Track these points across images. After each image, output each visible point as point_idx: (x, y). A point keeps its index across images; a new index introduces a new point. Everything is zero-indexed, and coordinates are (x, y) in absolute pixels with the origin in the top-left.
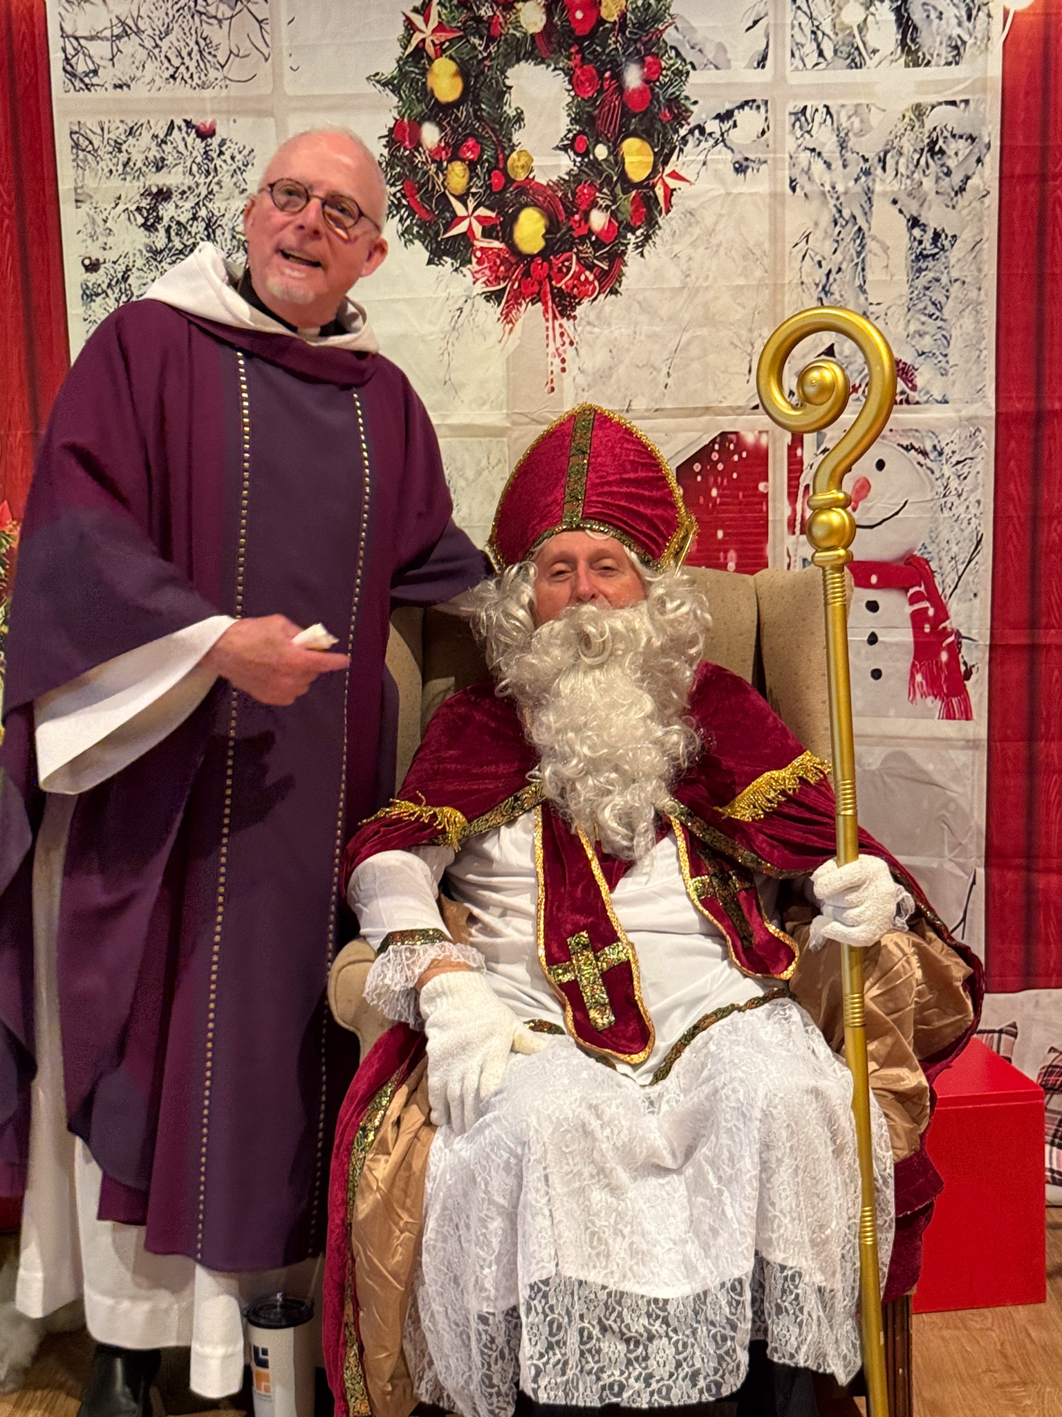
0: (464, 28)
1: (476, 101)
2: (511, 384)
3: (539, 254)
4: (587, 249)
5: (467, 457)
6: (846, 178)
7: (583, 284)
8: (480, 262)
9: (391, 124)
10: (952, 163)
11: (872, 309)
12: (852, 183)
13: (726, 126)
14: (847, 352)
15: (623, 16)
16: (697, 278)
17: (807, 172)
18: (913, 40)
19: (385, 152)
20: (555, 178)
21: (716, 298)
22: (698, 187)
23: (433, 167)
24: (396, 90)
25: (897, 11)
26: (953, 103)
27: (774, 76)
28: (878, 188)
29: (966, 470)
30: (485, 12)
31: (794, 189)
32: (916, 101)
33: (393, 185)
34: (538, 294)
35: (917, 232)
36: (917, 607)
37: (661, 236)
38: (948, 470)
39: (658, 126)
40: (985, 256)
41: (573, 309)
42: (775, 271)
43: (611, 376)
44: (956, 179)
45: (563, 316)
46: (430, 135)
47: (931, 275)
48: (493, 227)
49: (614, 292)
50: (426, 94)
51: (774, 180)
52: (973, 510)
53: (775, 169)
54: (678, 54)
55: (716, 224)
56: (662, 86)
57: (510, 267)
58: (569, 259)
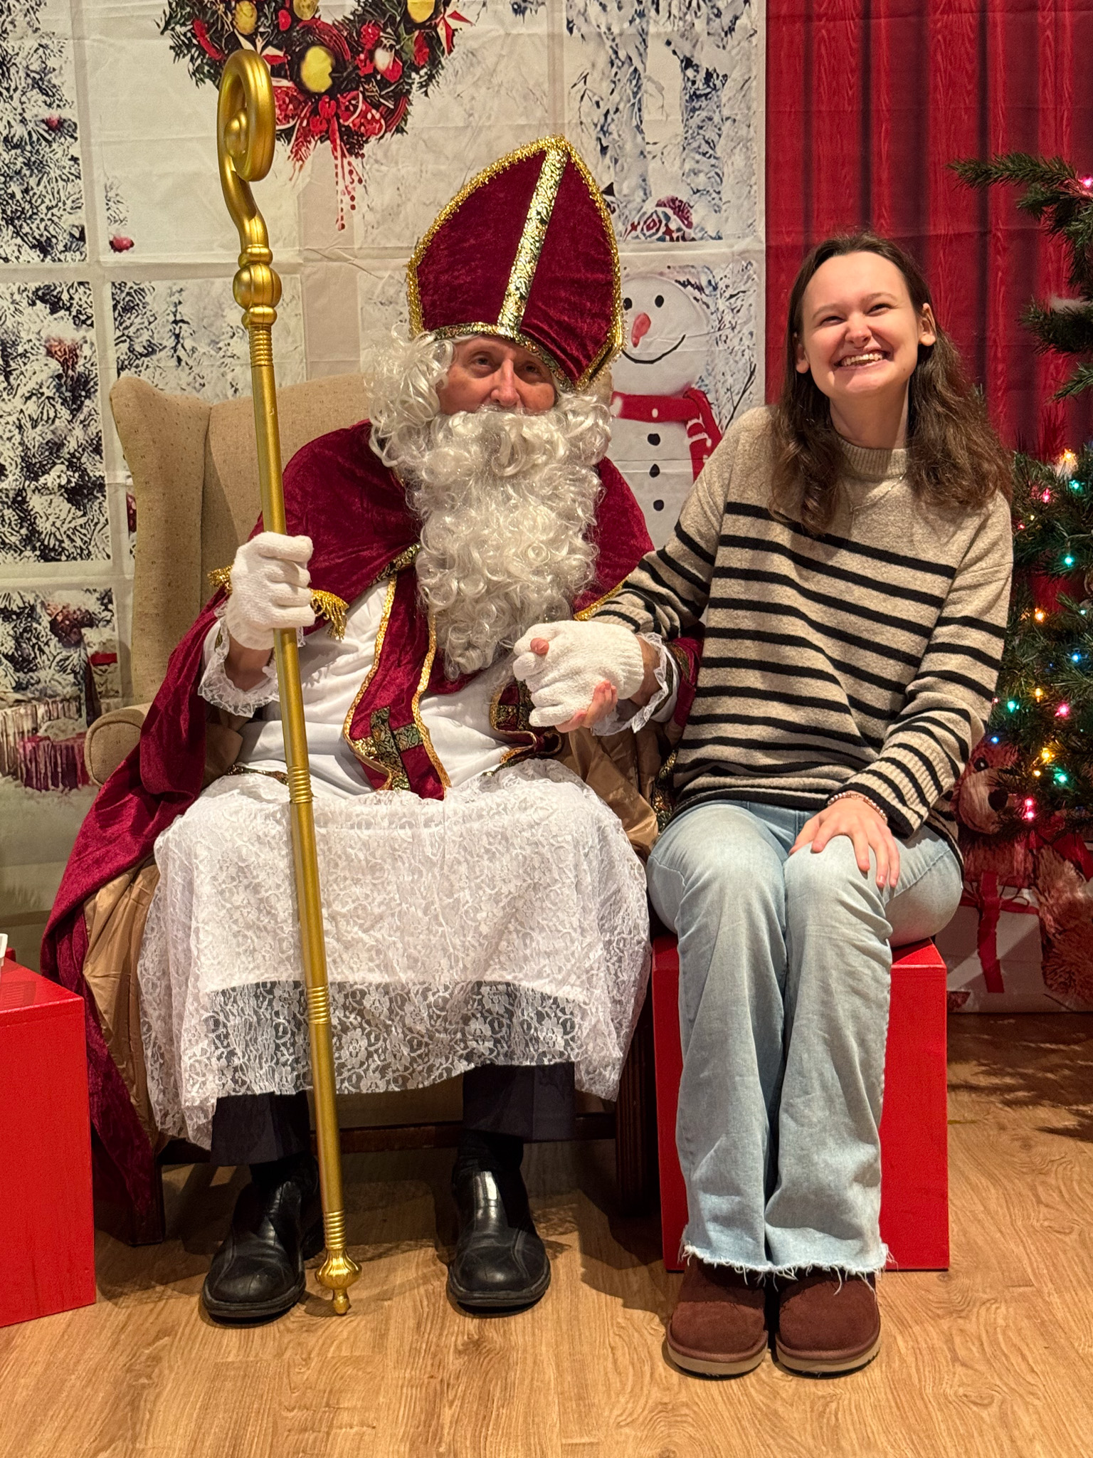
2: (303, 221)
3: (328, 92)
4: (373, 88)
6: (621, 20)
7: (369, 122)
10: (721, 4)
11: (649, 148)
12: (626, 25)
14: (625, 191)
16: (480, 118)
17: (584, 13)
20: (340, 18)
21: (499, 138)
22: (480, 27)
23: (222, 7)
28: (652, 29)
29: (739, 303)
31: (571, 30)
33: (183, 24)
34: (327, 132)
35: (690, 73)
36: (695, 438)
37: (444, 76)
38: (722, 304)
40: (753, 94)
41: (361, 147)
42: (555, 111)
43: (398, 214)
44: (726, 20)
45: (351, 154)
47: (704, 114)
48: (281, 66)
49: (400, 130)
51: (552, 22)
52: (746, 342)
53: (553, 11)
55: (497, 64)
57: (299, 105)
58: (356, 98)
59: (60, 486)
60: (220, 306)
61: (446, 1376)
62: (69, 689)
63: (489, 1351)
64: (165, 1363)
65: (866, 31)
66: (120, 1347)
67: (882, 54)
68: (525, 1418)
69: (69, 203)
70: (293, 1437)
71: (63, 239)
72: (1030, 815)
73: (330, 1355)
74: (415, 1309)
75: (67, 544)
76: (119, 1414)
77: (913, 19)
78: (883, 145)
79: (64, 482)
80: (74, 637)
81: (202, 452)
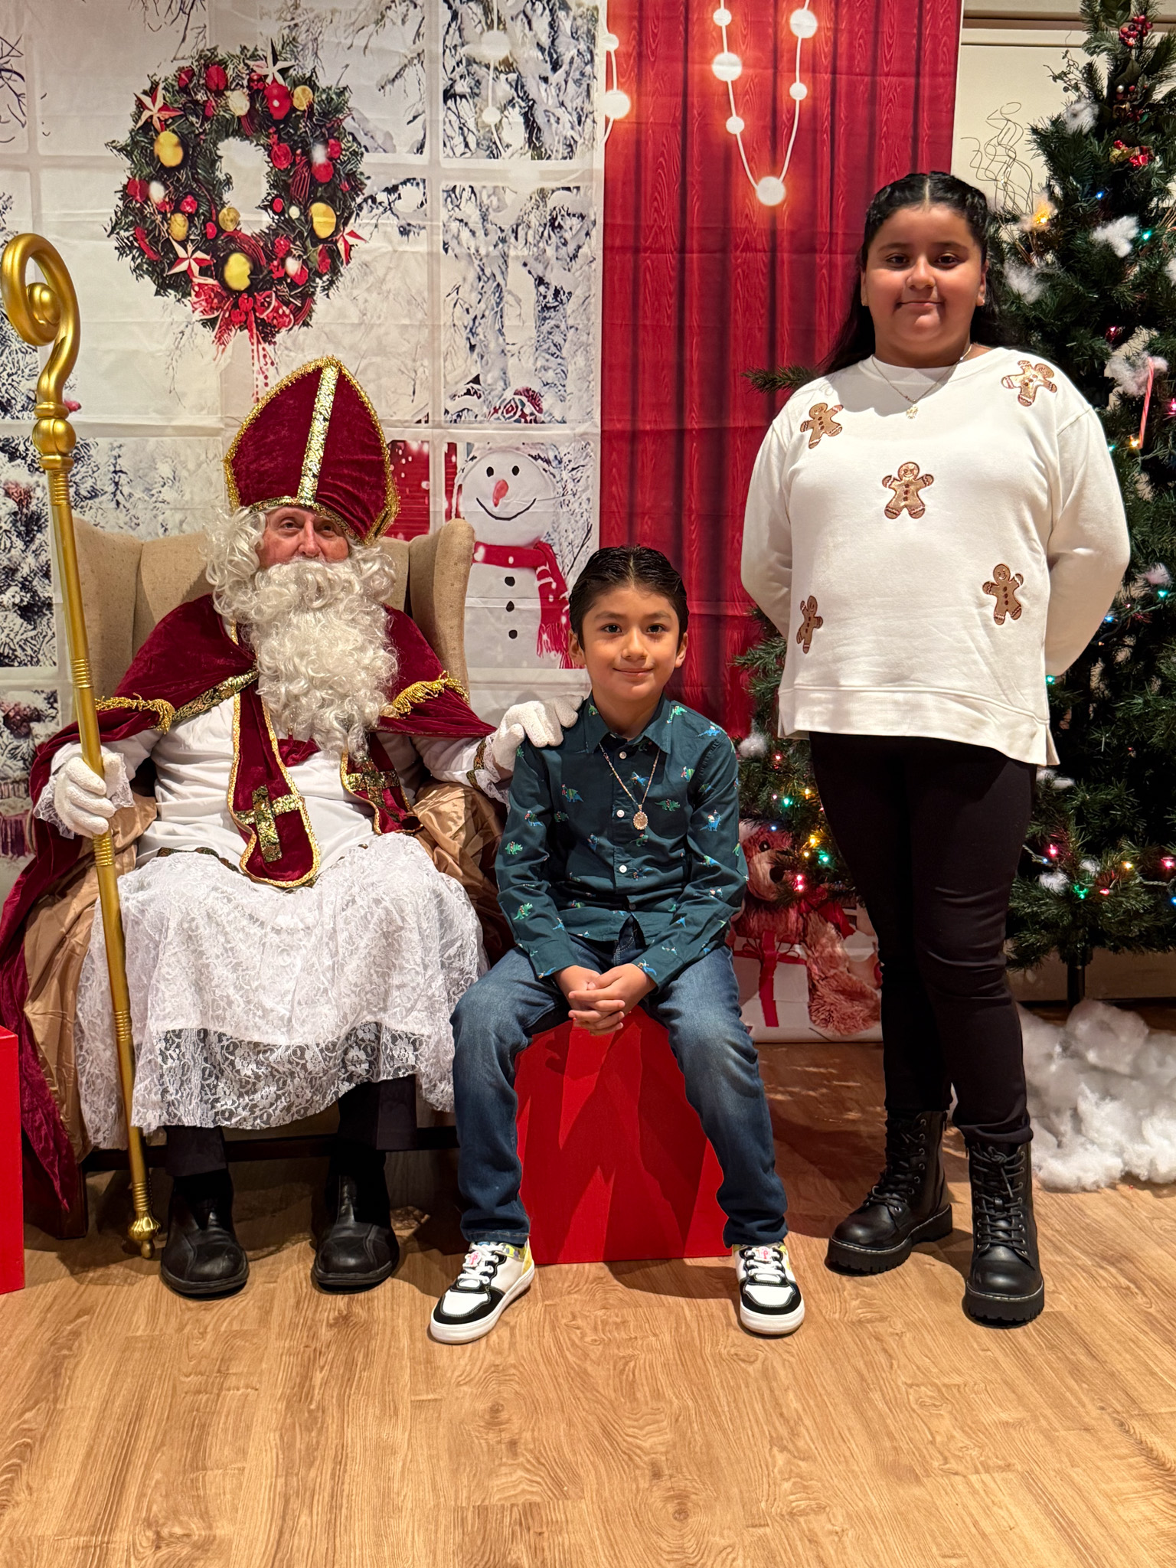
0: (184, 108)
1: (194, 167)
2: (225, 394)
3: (246, 291)
4: (284, 289)
5: (189, 451)
6: (487, 244)
7: (280, 316)
8: (197, 295)
9: (125, 181)
10: (568, 235)
11: (508, 348)
12: (491, 248)
13: (393, 197)
14: (490, 381)
15: (311, 106)
16: (372, 317)
17: (457, 237)
18: (537, 139)
19: (120, 203)
20: (257, 231)
21: (387, 334)
22: (373, 244)
23: (159, 217)
24: (129, 155)
25: (525, 115)
26: (568, 189)
27: (430, 161)
28: (512, 253)
29: (579, 475)
30: (201, 97)
31: (446, 250)
32: (540, 186)
33: (127, 230)
34: (245, 322)
35: (542, 289)
36: (543, 581)
37: (341, 283)
38: (566, 475)
39: (340, 194)
40: (592, 308)
41: (273, 336)
42: (433, 315)
44: (571, 248)
45: (265, 341)
46: (157, 191)
47: (552, 323)
48: (208, 267)
49: (306, 324)
50: (153, 159)
51: (431, 243)
52: (585, 506)
53: (432, 233)
54: (355, 139)
55: (386, 274)
56: (342, 163)
57: (222, 299)
58: (269, 296)
59: (14, 604)
60: (154, 460)
61: (318, 1345)
62: (18, 773)
63: (355, 1324)
64: (84, 1337)
65: (682, 262)
66: (46, 1324)
67: (694, 280)
68: (382, 1379)
69: (27, 371)
70: (189, 1399)
71: (21, 400)
72: (800, 887)
73: (223, 1329)
74: (295, 1289)
75: (19, 652)
76: (44, 1380)
77: (718, 255)
78: (694, 354)
79: (17, 600)
80: (24, 730)
81: (133, 579)
